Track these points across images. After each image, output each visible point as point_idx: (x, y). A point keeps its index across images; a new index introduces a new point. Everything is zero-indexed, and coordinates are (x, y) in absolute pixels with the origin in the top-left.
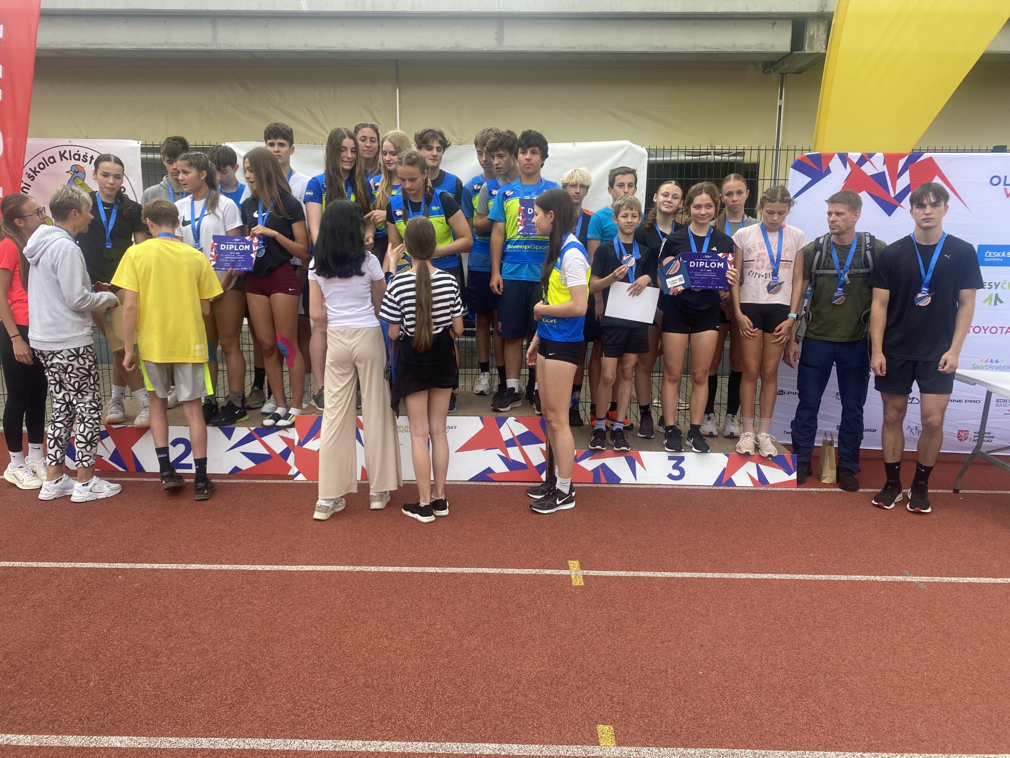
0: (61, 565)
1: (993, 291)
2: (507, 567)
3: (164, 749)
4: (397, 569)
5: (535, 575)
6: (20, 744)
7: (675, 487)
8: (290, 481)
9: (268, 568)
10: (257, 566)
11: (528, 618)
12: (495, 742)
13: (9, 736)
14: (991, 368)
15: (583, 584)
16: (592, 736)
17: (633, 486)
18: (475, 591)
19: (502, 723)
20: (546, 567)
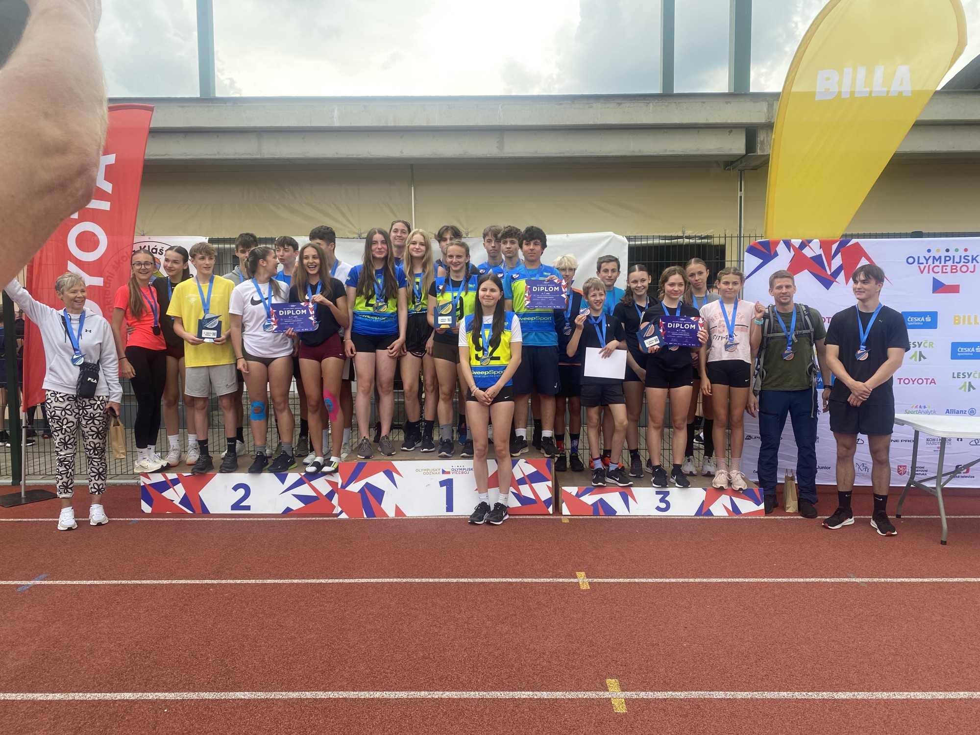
0: (161, 582)
1: (917, 349)
2: (526, 577)
3: (278, 699)
4: (437, 580)
5: (550, 582)
6: (167, 698)
7: (662, 517)
8: (335, 518)
9: (330, 581)
10: (321, 580)
11: (547, 612)
12: (529, 691)
13: (156, 694)
14: (920, 412)
15: (589, 588)
16: (602, 685)
17: (627, 517)
18: (502, 594)
19: (533, 679)
20: (558, 576)
